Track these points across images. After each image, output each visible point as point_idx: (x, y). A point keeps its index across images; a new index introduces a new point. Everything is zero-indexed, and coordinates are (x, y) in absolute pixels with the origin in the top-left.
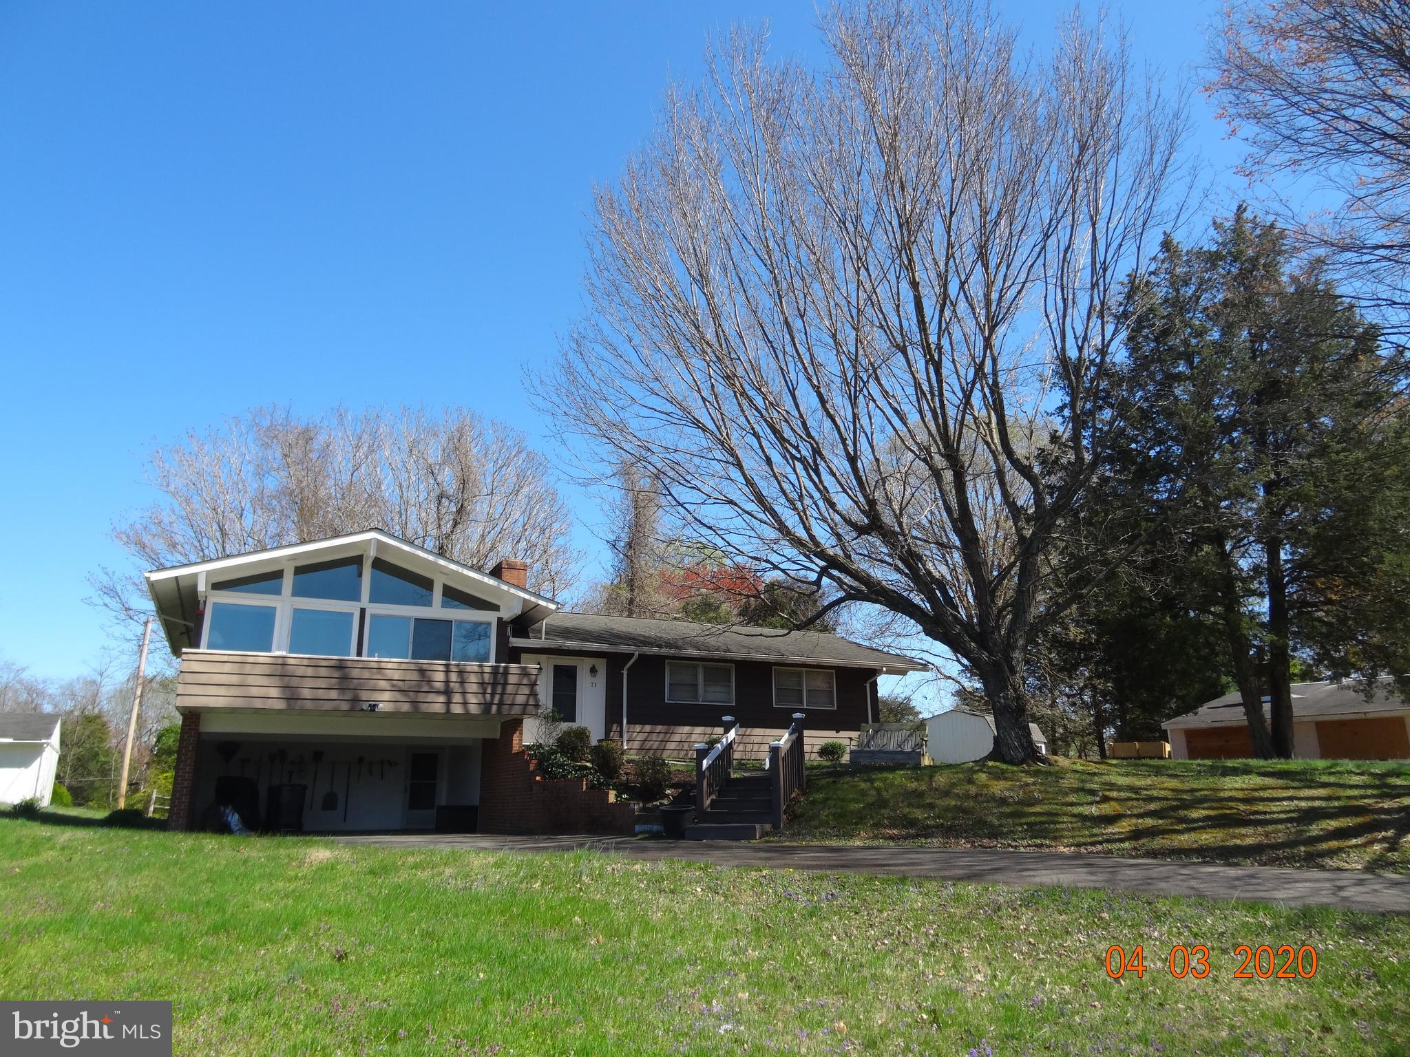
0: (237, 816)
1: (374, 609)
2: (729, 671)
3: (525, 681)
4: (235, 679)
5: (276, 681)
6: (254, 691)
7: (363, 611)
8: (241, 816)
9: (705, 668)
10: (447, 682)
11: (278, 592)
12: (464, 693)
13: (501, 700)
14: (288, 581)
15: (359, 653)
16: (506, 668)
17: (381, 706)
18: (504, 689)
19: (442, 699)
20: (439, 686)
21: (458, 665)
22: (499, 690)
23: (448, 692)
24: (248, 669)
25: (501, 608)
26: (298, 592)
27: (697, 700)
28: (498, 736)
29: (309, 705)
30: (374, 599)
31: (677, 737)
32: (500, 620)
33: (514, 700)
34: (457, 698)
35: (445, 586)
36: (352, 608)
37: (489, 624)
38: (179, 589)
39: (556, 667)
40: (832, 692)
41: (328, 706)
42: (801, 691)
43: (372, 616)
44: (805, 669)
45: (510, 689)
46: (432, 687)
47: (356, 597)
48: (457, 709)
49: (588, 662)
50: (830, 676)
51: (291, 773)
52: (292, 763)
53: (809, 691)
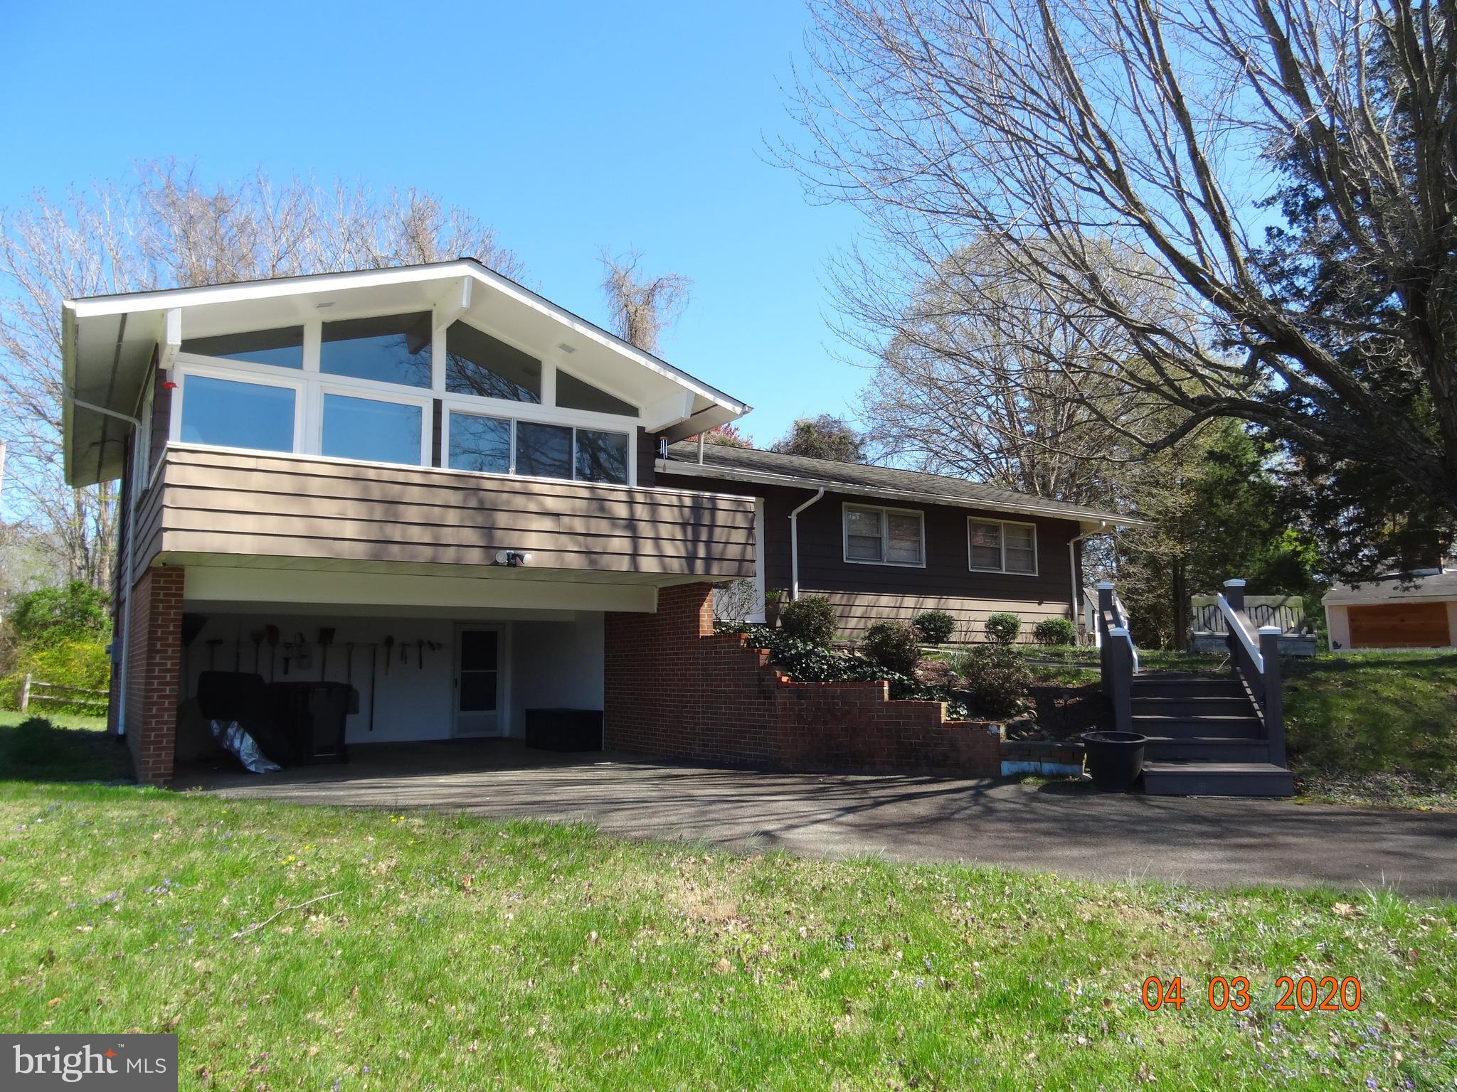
0: (249, 740)
1: (455, 402)
2: (917, 519)
7: (437, 404)
8: (257, 739)
9: (890, 516)
10: (632, 520)
11: (298, 364)
12: (657, 539)
13: (708, 551)
14: (312, 345)
16: (713, 500)
17: (529, 558)
19: (627, 547)
22: (704, 535)
23: (635, 537)
25: (642, 412)
26: (328, 366)
27: (881, 560)
28: (654, 609)
30: (452, 387)
31: (858, 611)
32: (641, 430)
33: (723, 552)
34: (648, 547)
35: (560, 374)
36: (420, 398)
37: (624, 437)
38: (119, 347)
40: (1033, 552)
42: (999, 550)
43: (453, 414)
44: (1003, 521)
47: (425, 381)
50: (1029, 532)
51: (287, 660)
52: (288, 645)
53: (1008, 550)
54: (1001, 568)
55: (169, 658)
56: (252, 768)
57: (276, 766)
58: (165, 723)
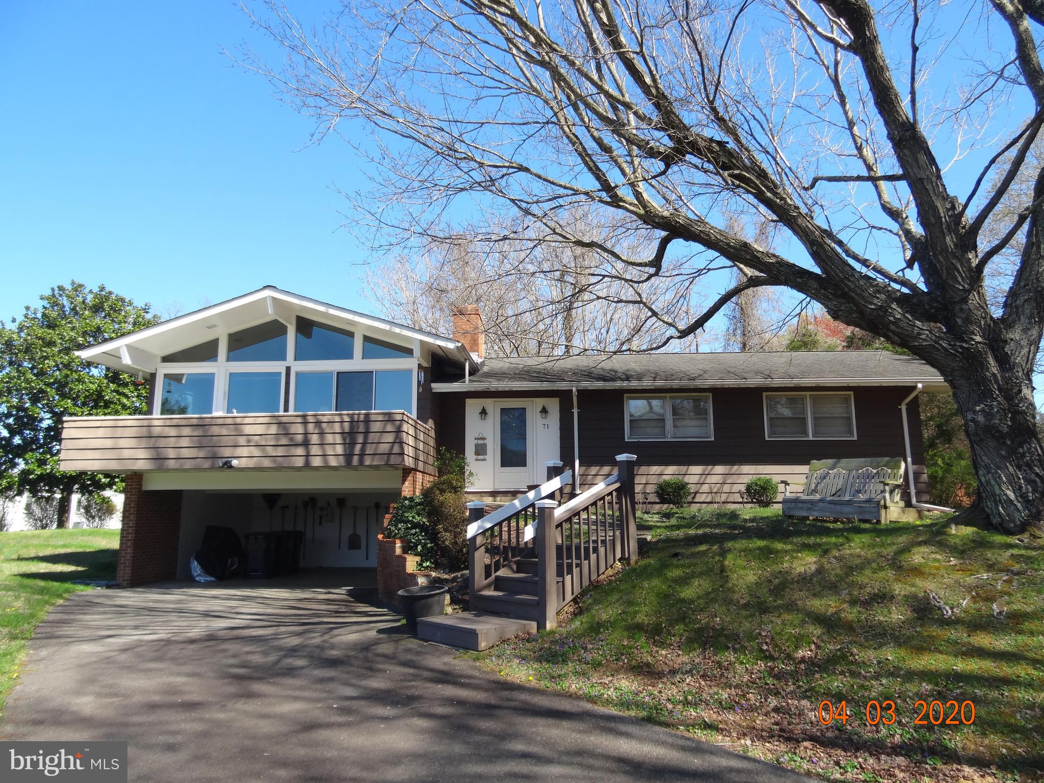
1: (299, 366)
2: (704, 402)
3: (389, 428)
4: (108, 443)
5: (144, 443)
6: (126, 454)
7: (288, 369)
10: (306, 434)
12: (323, 444)
13: (363, 449)
14: (223, 348)
15: (286, 410)
16: (367, 415)
17: (237, 463)
18: (366, 438)
19: (300, 451)
20: (299, 438)
21: (315, 415)
22: (360, 439)
23: (306, 444)
24: (119, 432)
26: (232, 357)
27: (666, 437)
29: (171, 464)
30: (299, 357)
33: (376, 449)
34: (315, 450)
36: (278, 367)
37: (411, 371)
39: (503, 411)
41: (188, 464)
42: (805, 419)
43: (297, 374)
44: (807, 393)
45: (372, 437)
46: (291, 439)
47: (282, 357)
48: (317, 462)
49: (540, 402)
50: (846, 399)
51: (321, 517)
52: (321, 509)
53: (816, 419)
54: (807, 436)
55: (131, 521)
56: (197, 579)
57: (213, 579)
58: (128, 553)
